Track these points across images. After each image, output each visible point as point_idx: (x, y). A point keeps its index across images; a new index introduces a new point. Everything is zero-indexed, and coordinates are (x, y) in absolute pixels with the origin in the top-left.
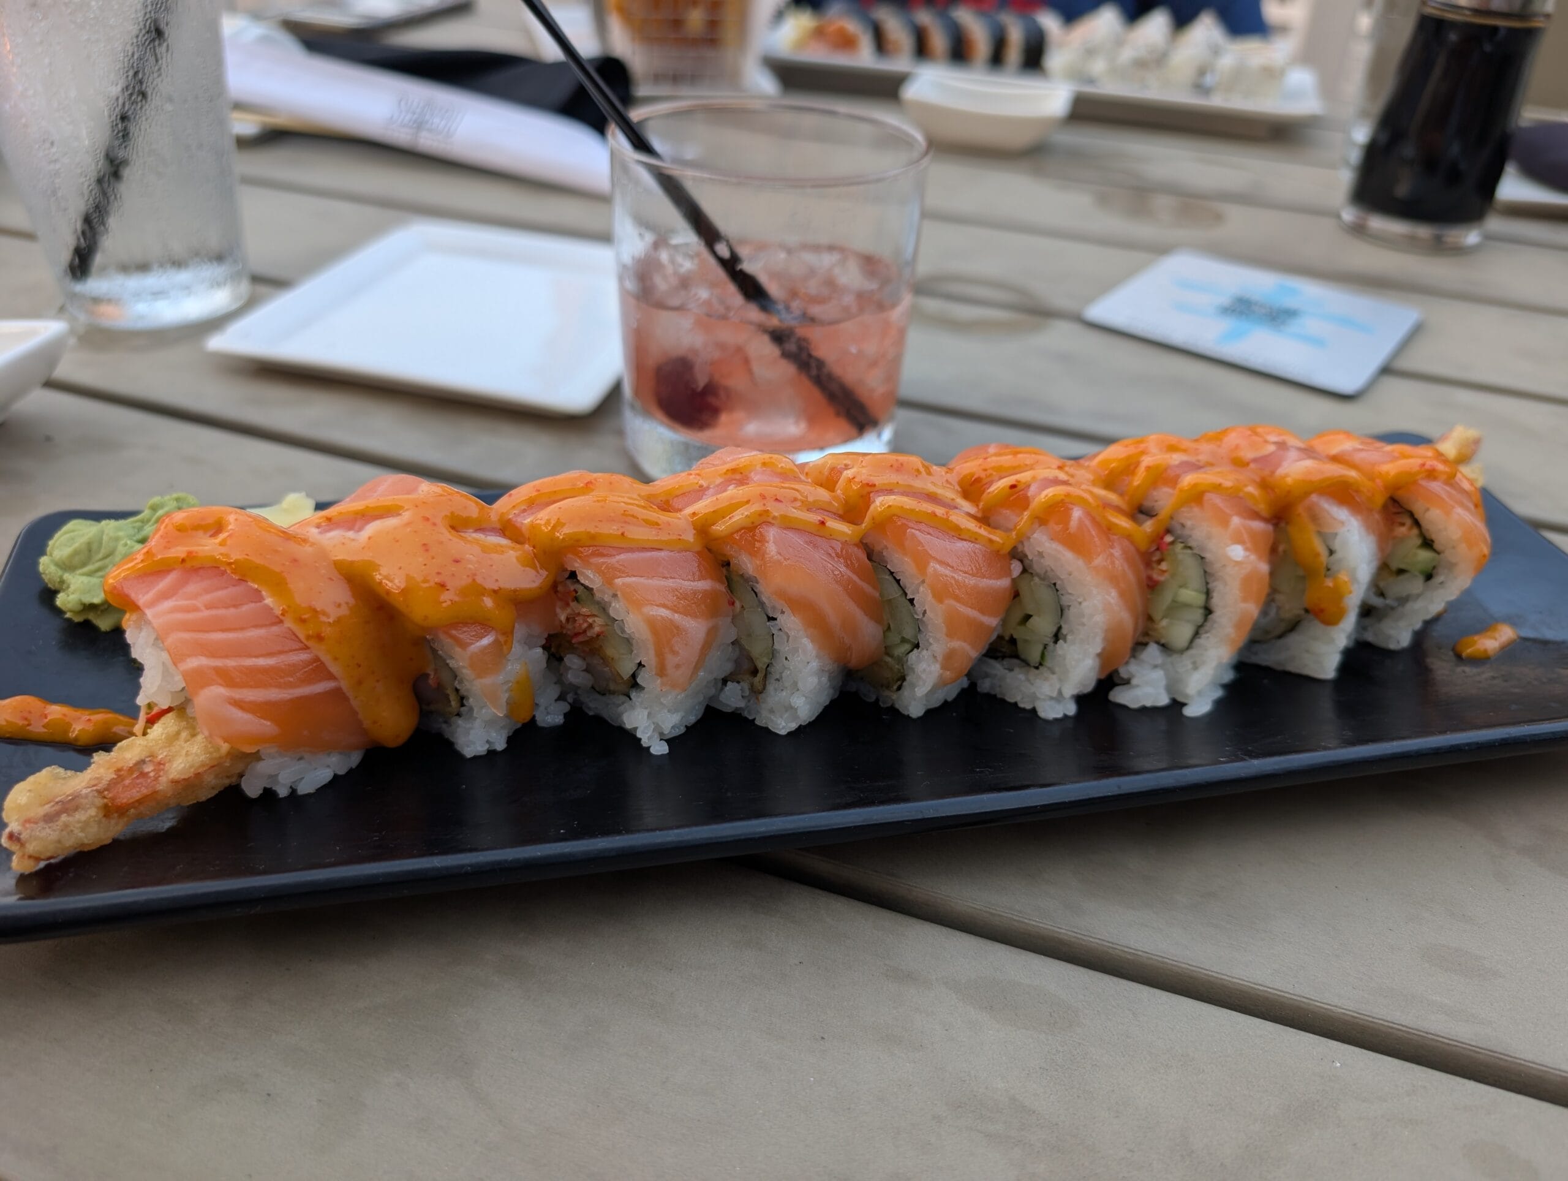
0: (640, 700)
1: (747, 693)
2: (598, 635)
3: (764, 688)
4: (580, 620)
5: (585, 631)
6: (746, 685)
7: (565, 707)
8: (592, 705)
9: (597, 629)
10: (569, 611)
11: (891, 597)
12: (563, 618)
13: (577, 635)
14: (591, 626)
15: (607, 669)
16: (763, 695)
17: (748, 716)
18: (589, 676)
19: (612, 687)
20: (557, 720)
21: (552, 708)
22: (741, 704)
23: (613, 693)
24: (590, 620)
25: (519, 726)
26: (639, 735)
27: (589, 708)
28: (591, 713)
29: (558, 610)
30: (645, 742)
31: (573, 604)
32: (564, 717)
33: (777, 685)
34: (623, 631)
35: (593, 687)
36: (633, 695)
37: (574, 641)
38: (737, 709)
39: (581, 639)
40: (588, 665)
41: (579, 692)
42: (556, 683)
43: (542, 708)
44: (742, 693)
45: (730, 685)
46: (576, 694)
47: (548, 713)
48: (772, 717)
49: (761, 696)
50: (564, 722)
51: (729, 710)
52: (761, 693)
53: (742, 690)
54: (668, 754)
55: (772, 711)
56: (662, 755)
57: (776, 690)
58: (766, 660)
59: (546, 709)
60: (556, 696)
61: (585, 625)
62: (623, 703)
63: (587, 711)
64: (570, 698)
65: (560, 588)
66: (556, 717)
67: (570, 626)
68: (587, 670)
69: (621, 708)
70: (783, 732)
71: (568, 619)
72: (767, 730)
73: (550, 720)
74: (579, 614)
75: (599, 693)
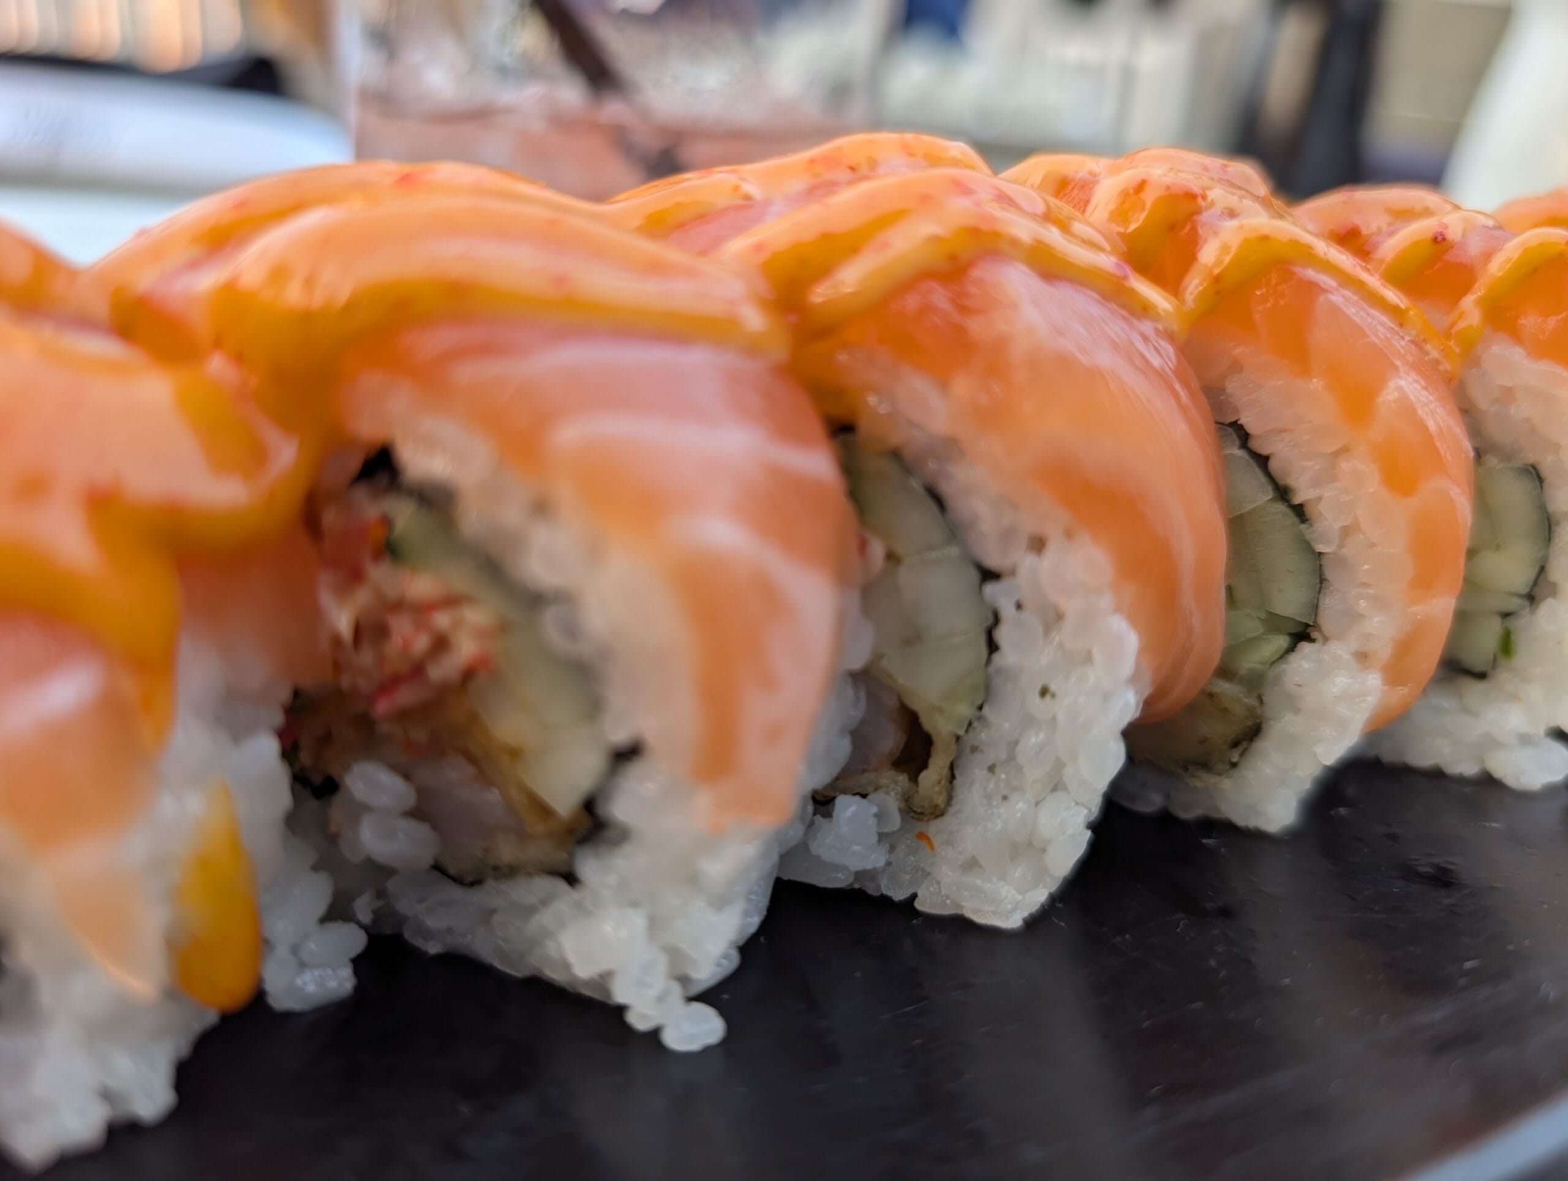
0: (612, 879)
1: (895, 821)
2: (469, 674)
3: (950, 799)
4: (401, 627)
5: (418, 670)
6: (892, 803)
7: (354, 940)
8: (432, 922)
9: (465, 649)
10: (362, 597)
11: (1247, 507)
12: (342, 620)
13: (390, 684)
14: (441, 644)
15: (493, 796)
16: (948, 822)
17: (890, 893)
18: (421, 830)
19: (506, 852)
20: (332, 984)
21: (312, 946)
22: (876, 859)
23: (508, 872)
24: (442, 620)
25: (211, 1018)
26: (620, 995)
27: (428, 935)
28: (433, 948)
29: (327, 599)
30: (640, 1019)
31: (380, 574)
32: (357, 972)
33: (992, 786)
34: (572, 631)
35: (438, 868)
36: (588, 866)
37: (382, 707)
38: (859, 875)
39: (406, 696)
40: (422, 792)
41: (391, 885)
42: (316, 868)
43: (282, 951)
44: (879, 823)
45: (847, 807)
46: (381, 894)
47: (302, 965)
48: (979, 882)
49: (933, 828)
50: (357, 989)
51: (839, 881)
52: (938, 813)
53: (880, 816)
54: (725, 1043)
55: (972, 865)
56: (707, 1050)
57: (989, 797)
58: (964, 710)
59: (295, 950)
60: (321, 909)
61: (421, 643)
62: (545, 902)
63: (418, 942)
64: (364, 908)
65: (330, 518)
66: (329, 972)
67: (366, 658)
68: (417, 813)
69: (545, 918)
70: (1013, 921)
71: (358, 631)
72: (960, 925)
73: (311, 988)
74: (398, 606)
75: (458, 881)
